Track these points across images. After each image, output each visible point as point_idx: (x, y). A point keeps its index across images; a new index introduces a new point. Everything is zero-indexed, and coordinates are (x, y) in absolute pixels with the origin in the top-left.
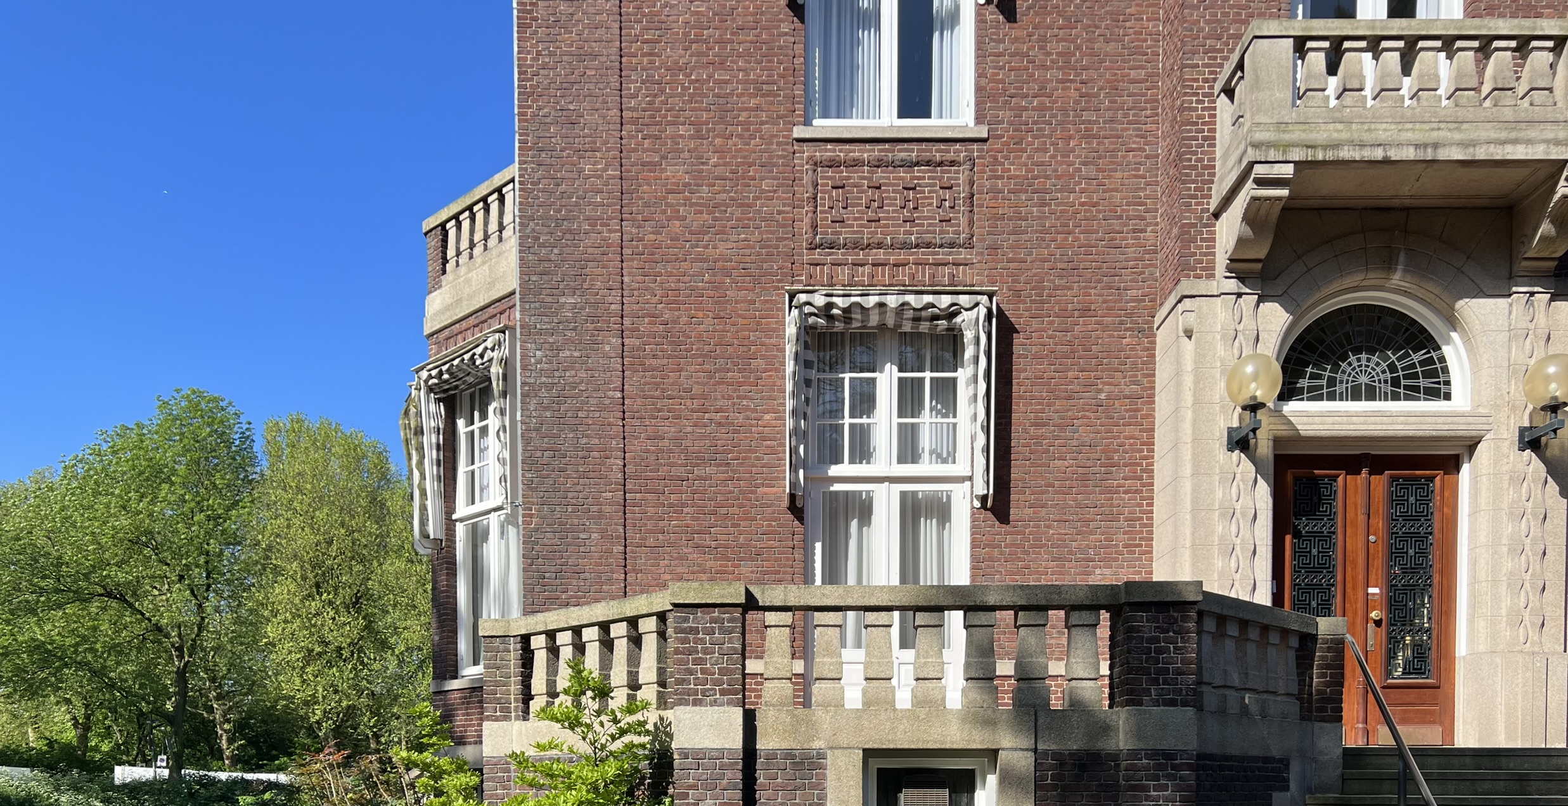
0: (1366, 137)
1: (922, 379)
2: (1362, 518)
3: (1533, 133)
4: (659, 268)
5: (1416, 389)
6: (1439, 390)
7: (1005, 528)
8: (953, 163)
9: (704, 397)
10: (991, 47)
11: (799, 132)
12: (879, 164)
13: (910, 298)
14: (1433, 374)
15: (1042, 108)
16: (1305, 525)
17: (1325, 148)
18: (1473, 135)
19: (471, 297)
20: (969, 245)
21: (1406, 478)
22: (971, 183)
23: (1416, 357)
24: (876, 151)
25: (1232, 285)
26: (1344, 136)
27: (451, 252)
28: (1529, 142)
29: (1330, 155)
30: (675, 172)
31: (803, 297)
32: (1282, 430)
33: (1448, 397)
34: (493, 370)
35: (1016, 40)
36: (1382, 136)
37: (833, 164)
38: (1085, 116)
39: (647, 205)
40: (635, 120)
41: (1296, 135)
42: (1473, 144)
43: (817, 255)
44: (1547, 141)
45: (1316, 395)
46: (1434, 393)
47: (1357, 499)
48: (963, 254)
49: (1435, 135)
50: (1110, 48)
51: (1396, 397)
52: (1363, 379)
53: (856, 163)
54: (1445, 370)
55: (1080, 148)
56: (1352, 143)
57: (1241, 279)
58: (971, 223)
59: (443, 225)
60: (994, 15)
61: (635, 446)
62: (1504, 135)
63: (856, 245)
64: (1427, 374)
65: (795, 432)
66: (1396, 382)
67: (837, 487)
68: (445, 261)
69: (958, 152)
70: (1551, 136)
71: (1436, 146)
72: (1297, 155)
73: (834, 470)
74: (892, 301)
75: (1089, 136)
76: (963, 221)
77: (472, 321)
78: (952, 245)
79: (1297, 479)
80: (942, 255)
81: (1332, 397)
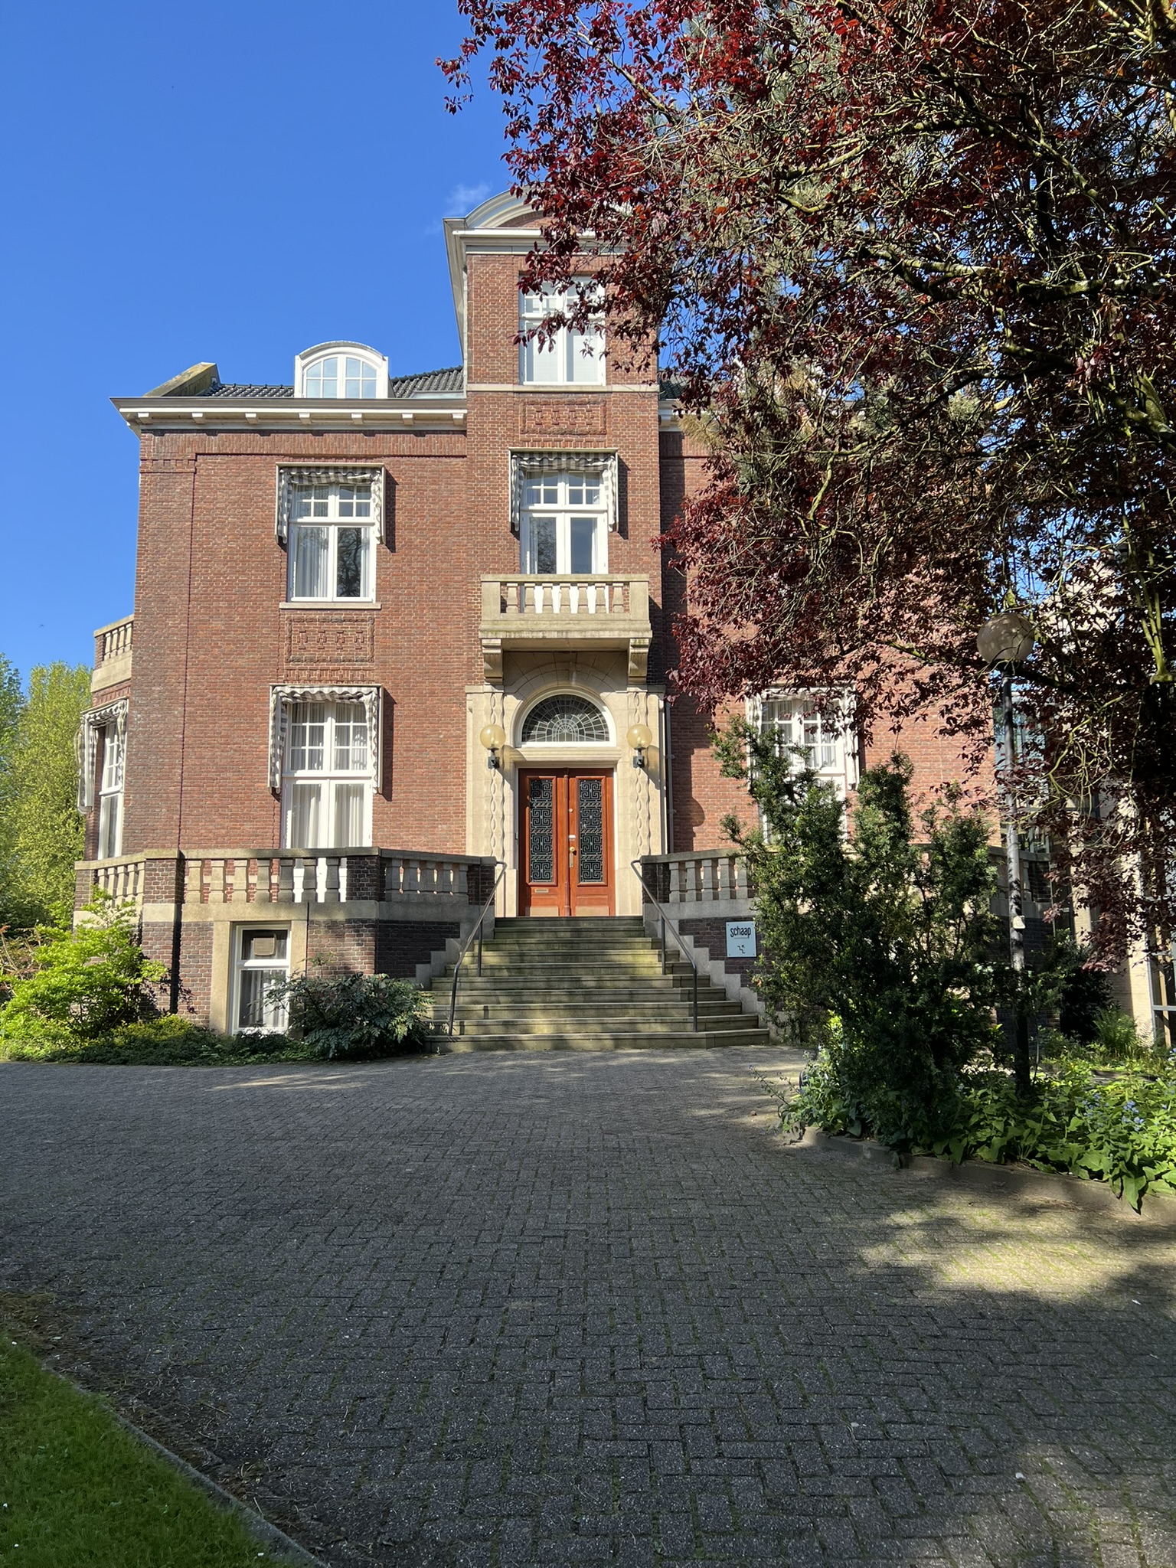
0: (535, 627)
1: (348, 727)
2: (565, 800)
3: (612, 626)
4: (206, 672)
5: (592, 735)
6: (603, 736)
7: (390, 804)
8: (363, 621)
9: (227, 736)
10: (383, 565)
11: (282, 605)
12: (324, 621)
13: (336, 689)
14: (600, 728)
15: (409, 594)
16: (536, 803)
17: (515, 632)
18: (586, 627)
19: (115, 676)
20: (371, 660)
21: (587, 780)
22: (373, 631)
23: (591, 720)
24: (323, 614)
25: (489, 688)
26: (525, 627)
27: (107, 650)
28: (612, 630)
29: (517, 636)
30: (217, 624)
31: (279, 689)
32: (517, 758)
33: (607, 739)
34: (119, 720)
35: (396, 561)
36: (542, 627)
37: (300, 620)
38: (432, 598)
39: (201, 641)
40: (196, 600)
41: (501, 627)
42: (585, 631)
43: (291, 665)
44: (620, 630)
45: (541, 738)
46: (601, 738)
47: (562, 790)
48: (368, 665)
49: (568, 627)
50: (444, 565)
51: (582, 739)
52: (565, 731)
53: (312, 620)
54: (606, 726)
55: (429, 615)
56: (528, 631)
57: (494, 685)
58: (372, 650)
59: (104, 635)
60: (385, 549)
61: (189, 762)
62: (600, 627)
63: (311, 660)
64: (596, 728)
65: (274, 755)
66: (581, 732)
67: (299, 782)
68: (104, 654)
69: (367, 616)
70: (621, 627)
71: (567, 631)
72: (502, 635)
73: (299, 773)
74: (326, 690)
75: (433, 608)
76: (368, 649)
77: (115, 688)
78: (362, 661)
79: (532, 780)
80: (357, 665)
81: (549, 739)
